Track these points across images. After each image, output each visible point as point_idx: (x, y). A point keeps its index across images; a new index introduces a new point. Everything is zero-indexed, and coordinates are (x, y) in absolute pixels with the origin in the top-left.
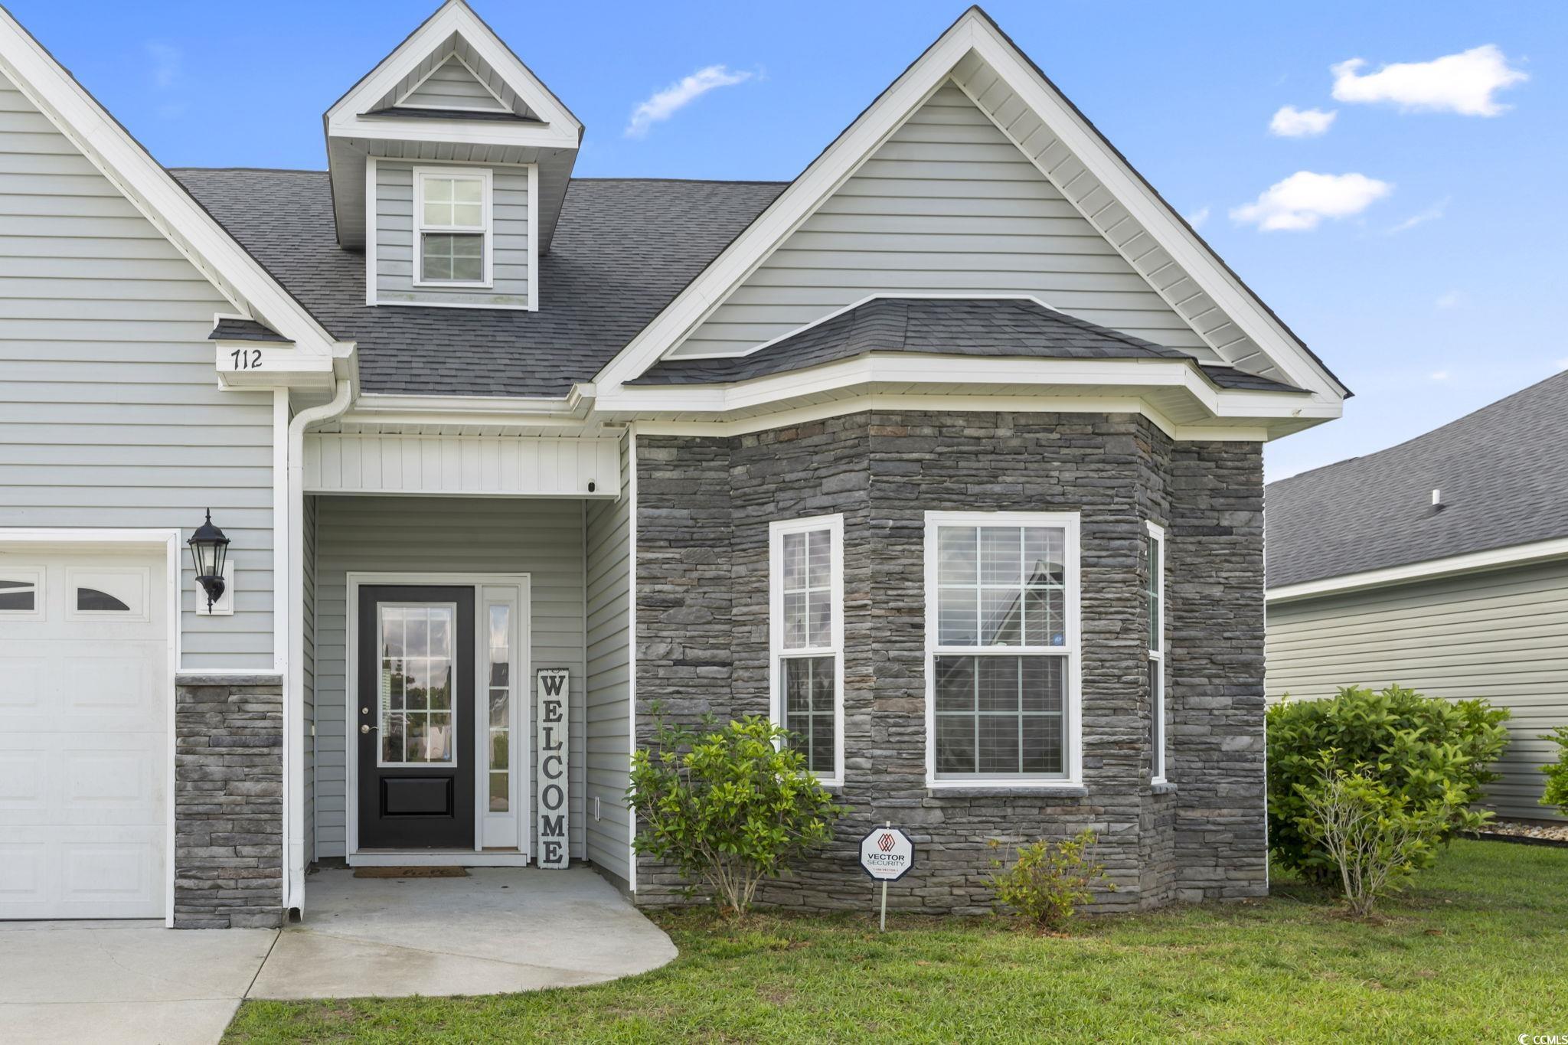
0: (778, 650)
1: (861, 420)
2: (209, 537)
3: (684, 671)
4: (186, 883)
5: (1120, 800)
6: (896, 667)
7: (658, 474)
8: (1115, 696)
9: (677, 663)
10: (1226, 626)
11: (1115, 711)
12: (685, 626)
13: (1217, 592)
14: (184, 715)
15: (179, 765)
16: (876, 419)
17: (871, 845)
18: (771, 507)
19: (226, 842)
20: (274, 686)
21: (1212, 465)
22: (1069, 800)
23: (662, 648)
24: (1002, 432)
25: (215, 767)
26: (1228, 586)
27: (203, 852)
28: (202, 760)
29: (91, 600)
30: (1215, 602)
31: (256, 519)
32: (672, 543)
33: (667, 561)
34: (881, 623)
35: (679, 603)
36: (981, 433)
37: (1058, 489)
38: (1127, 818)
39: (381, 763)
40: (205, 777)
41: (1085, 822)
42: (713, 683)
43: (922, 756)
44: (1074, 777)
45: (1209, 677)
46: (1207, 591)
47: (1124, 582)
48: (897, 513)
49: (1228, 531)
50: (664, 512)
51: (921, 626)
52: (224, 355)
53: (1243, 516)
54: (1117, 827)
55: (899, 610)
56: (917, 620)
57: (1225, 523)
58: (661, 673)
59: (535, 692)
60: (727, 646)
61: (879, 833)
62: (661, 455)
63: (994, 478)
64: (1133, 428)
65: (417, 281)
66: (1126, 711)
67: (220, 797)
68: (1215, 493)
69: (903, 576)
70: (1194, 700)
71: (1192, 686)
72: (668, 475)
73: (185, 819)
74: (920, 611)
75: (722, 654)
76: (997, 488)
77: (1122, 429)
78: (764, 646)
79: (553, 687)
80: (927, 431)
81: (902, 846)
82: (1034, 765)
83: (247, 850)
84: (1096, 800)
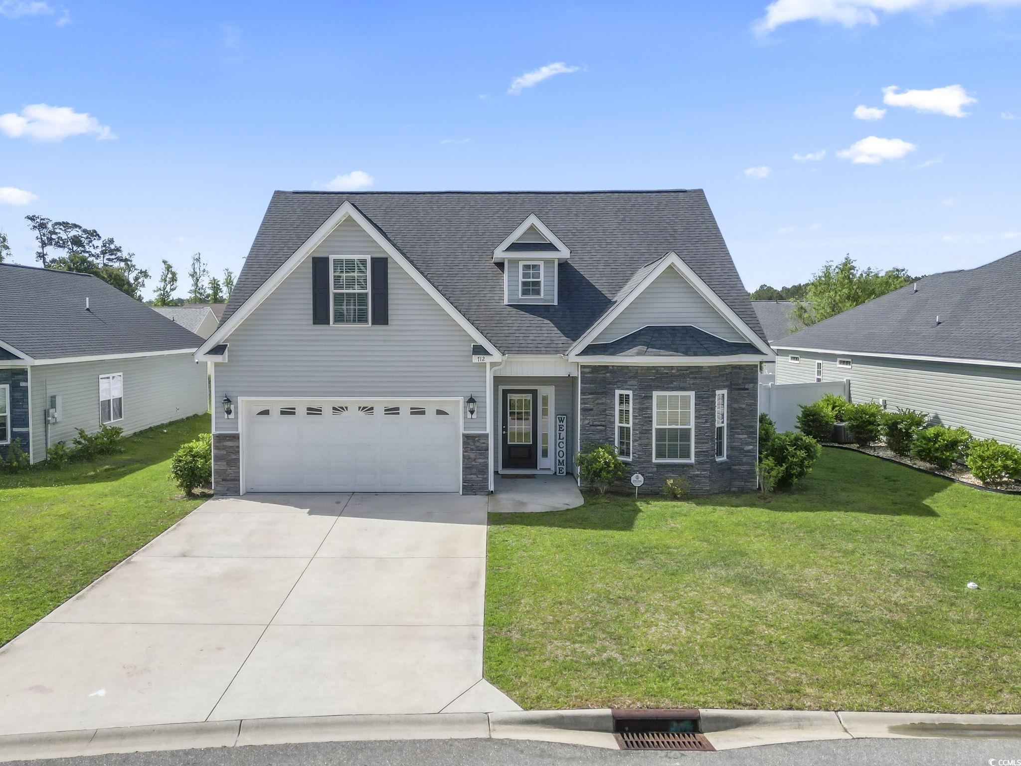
0: (617, 424)
1: (636, 368)
2: (471, 400)
3: (593, 428)
4: (464, 484)
5: (704, 466)
6: (645, 432)
7: (586, 375)
8: (703, 439)
9: (591, 426)
10: (746, 416)
11: (703, 443)
12: (593, 416)
13: (744, 406)
14: (464, 443)
15: (463, 455)
16: (640, 368)
17: (633, 478)
18: (615, 386)
19: (475, 474)
20: (487, 436)
21: (743, 371)
22: (690, 466)
23: (587, 422)
24: (673, 371)
25: (472, 456)
26: (747, 405)
27: (469, 476)
28: (469, 454)
29: (440, 412)
30: (743, 409)
31: (482, 394)
32: (590, 394)
33: (588, 398)
34: (640, 420)
35: (592, 410)
36: (668, 372)
37: (688, 386)
38: (706, 470)
39: (509, 443)
40: (469, 458)
41: (695, 471)
42: (601, 431)
43: (652, 454)
44: (692, 460)
45: (741, 429)
46: (741, 406)
47: (706, 410)
48: (646, 392)
49: (747, 389)
50: (588, 385)
51: (652, 421)
52: (475, 359)
53: (752, 385)
54: (703, 473)
55: (646, 417)
56: (650, 420)
57: (746, 387)
58: (587, 428)
59: (556, 422)
60: (605, 421)
61: (636, 475)
62: (587, 370)
63: (672, 382)
64: (709, 370)
65: (520, 297)
66: (706, 443)
67: (474, 463)
68: (744, 379)
69: (647, 408)
70: (736, 436)
71: (736, 432)
72: (589, 376)
73: (465, 468)
74: (651, 417)
75: (603, 423)
76: (672, 386)
77: (706, 370)
78: (614, 422)
79: (561, 421)
80: (653, 371)
81: (641, 478)
82: (682, 457)
83: (480, 476)
84: (697, 466)
